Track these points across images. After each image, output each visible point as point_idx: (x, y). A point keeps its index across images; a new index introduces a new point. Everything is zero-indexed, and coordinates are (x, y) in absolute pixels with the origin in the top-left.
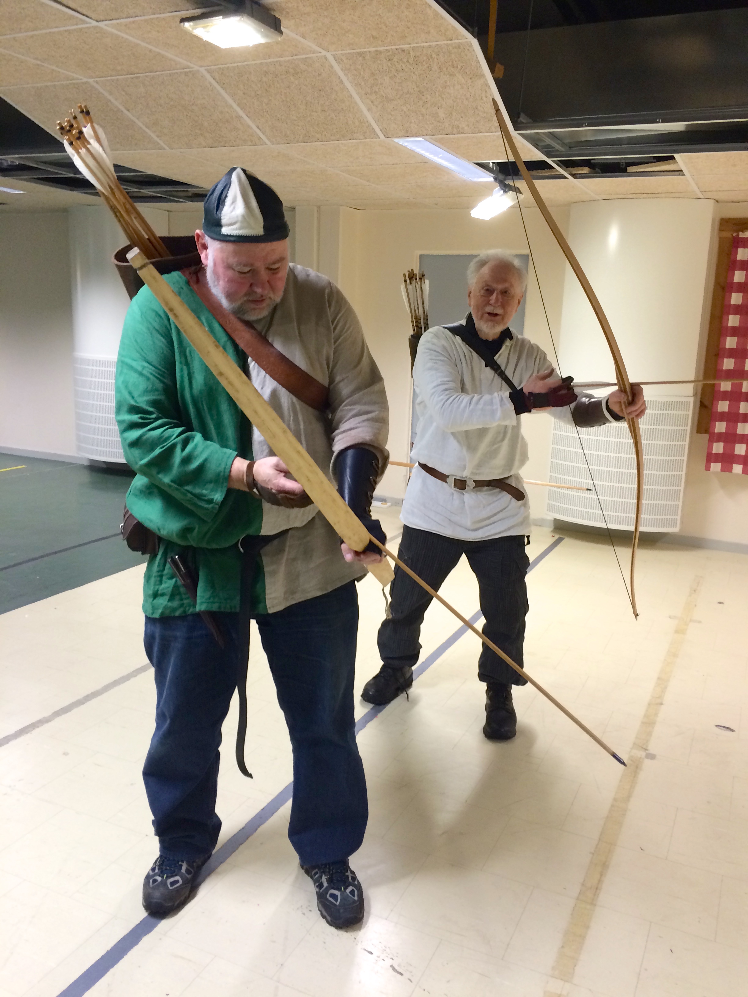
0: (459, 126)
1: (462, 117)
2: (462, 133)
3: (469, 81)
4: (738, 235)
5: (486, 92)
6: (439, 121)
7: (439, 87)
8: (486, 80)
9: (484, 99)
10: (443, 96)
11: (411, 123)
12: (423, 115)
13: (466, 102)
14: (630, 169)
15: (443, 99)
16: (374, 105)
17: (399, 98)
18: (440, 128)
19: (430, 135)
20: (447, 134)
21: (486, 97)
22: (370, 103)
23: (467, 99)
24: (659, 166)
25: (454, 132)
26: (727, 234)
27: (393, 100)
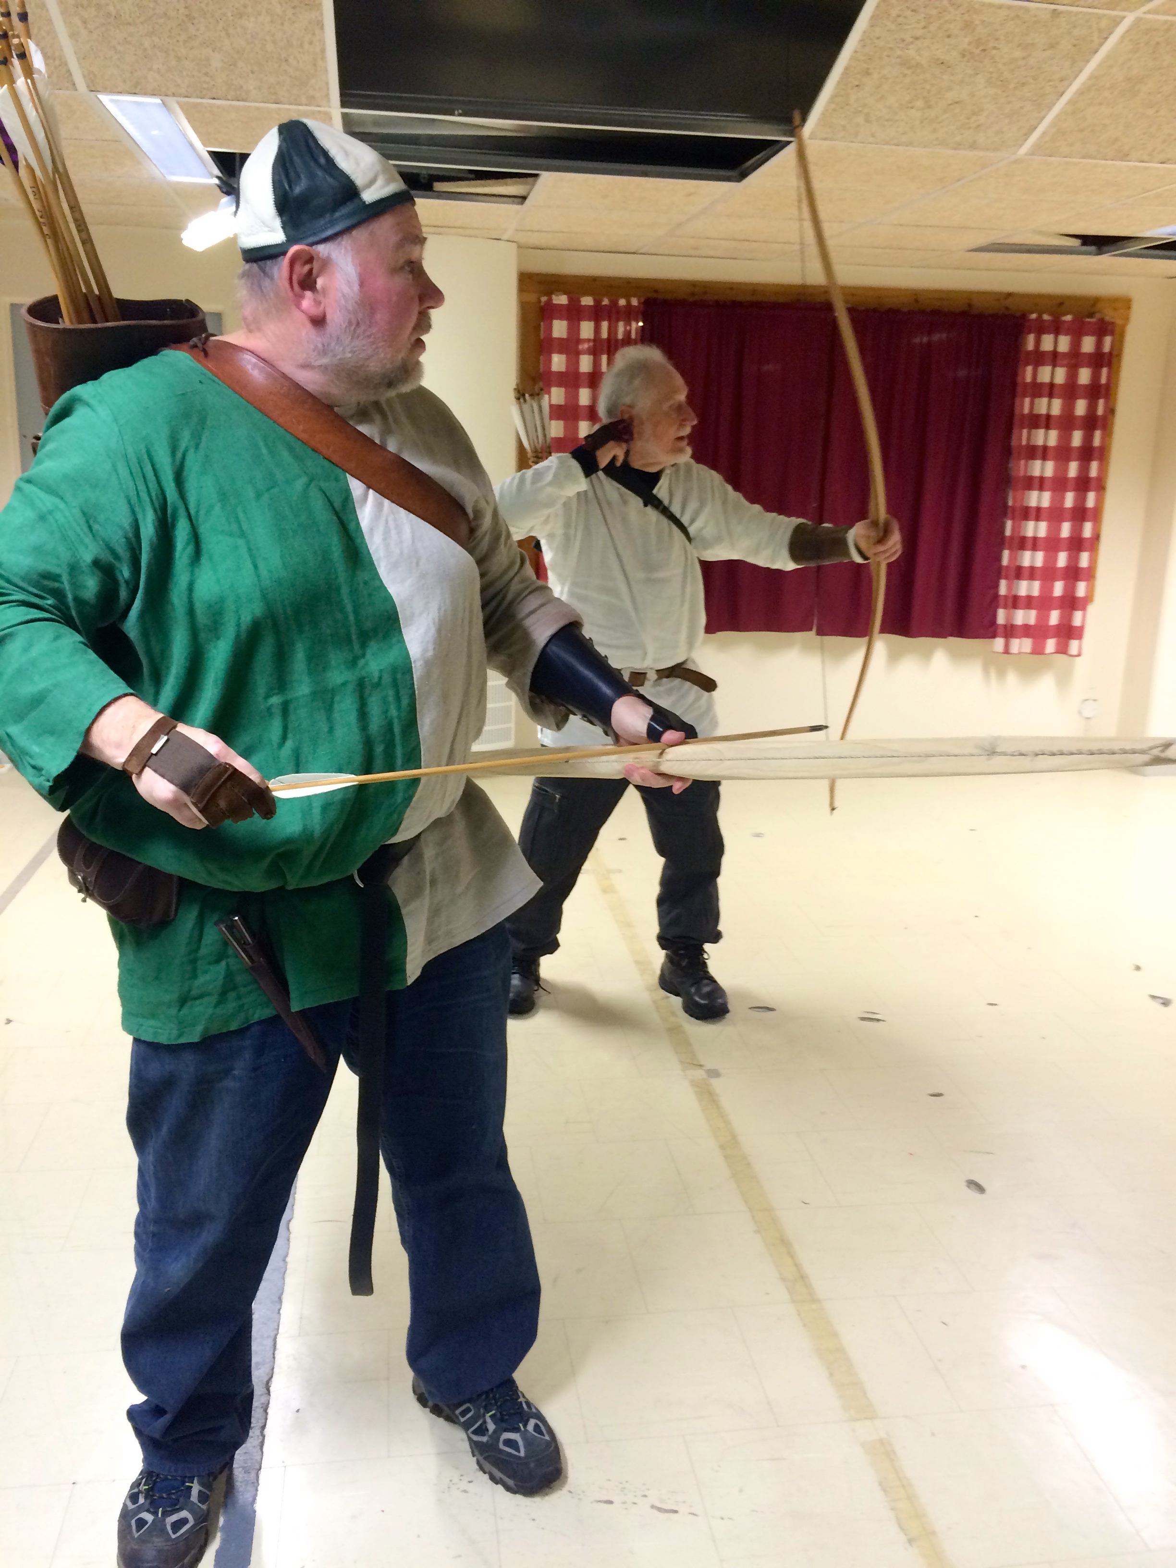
0: (241, 87)
1: (252, 72)
2: (243, 100)
3: (290, 12)
4: (550, 300)
5: (314, 34)
6: (206, 74)
7: (229, 14)
8: (322, 14)
9: (306, 46)
10: (231, 31)
11: (150, 69)
12: (178, 59)
13: (270, 47)
14: (439, 186)
15: (228, 35)
16: (85, 28)
17: (142, 23)
18: (205, 86)
19: (180, 96)
20: (214, 99)
21: (311, 43)
22: (79, 23)
23: (274, 42)
24: (490, 186)
25: (229, 97)
26: (532, 297)
27: (129, 24)
